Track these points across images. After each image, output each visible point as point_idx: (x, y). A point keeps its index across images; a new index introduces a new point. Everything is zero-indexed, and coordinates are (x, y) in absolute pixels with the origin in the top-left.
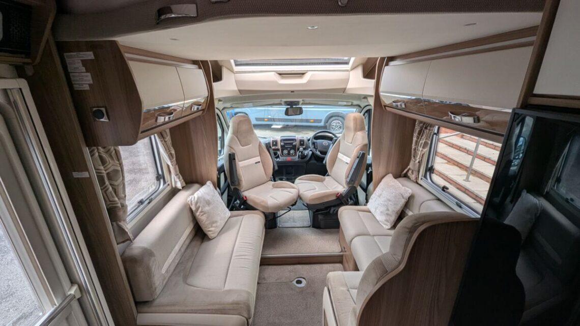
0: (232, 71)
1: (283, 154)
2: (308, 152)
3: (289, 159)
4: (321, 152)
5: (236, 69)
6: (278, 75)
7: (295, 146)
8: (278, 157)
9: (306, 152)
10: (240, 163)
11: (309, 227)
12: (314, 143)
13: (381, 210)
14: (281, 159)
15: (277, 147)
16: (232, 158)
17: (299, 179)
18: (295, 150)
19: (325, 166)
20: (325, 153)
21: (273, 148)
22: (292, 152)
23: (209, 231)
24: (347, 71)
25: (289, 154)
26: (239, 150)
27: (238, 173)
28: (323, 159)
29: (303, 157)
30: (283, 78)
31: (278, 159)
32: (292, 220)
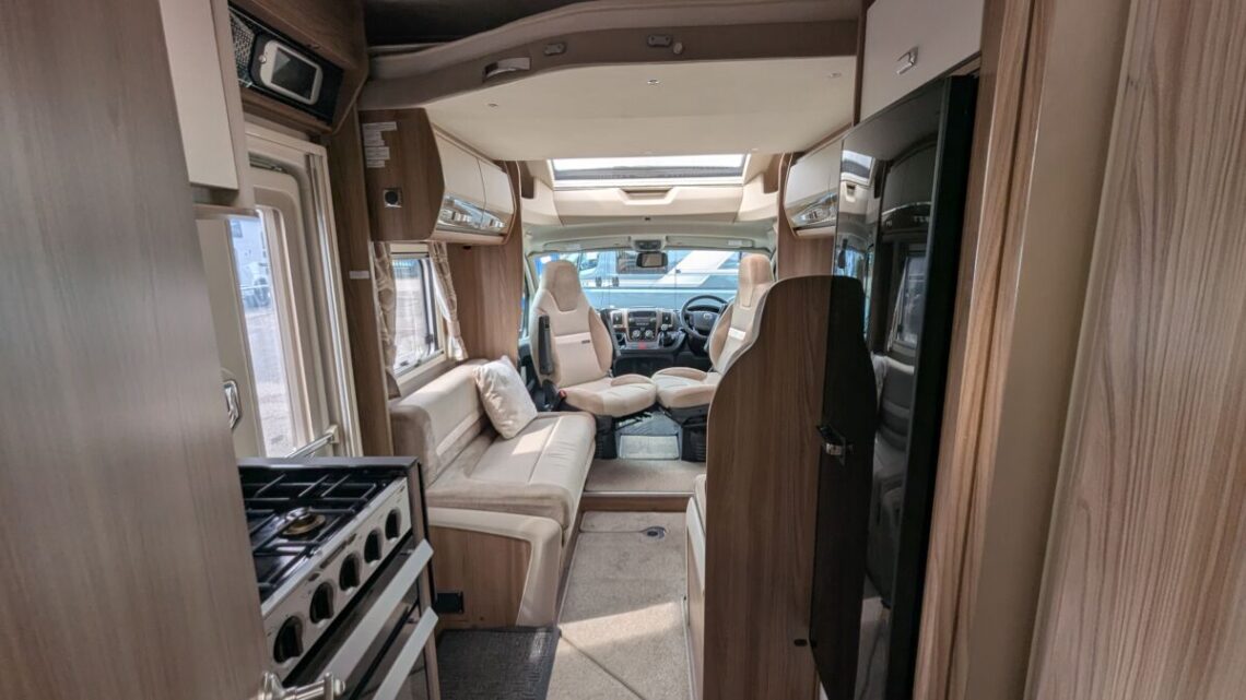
0: (549, 186)
1: (631, 338)
2: (679, 336)
3: (642, 345)
4: (701, 331)
5: (556, 184)
6: (624, 194)
7: (655, 323)
8: (622, 343)
9: (673, 335)
10: (557, 338)
11: (677, 459)
12: (687, 317)
14: (629, 346)
15: (621, 326)
16: (543, 324)
17: (660, 374)
18: (654, 331)
19: (706, 354)
20: (706, 333)
21: (615, 326)
22: (648, 333)
23: (504, 425)
24: (740, 185)
25: (642, 338)
26: (557, 316)
27: (553, 352)
28: (704, 342)
29: (668, 342)
30: (633, 198)
31: (623, 347)
32: (645, 450)
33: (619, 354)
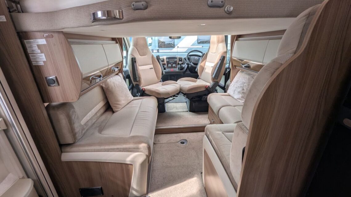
1: (168, 67)
2: (185, 66)
3: (172, 70)
4: (194, 64)
7: (176, 61)
8: (165, 69)
9: (183, 66)
10: (139, 67)
11: (188, 111)
12: (189, 59)
13: (238, 91)
14: (167, 70)
15: (164, 63)
16: (134, 61)
17: (180, 80)
18: (176, 64)
19: (197, 73)
20: (197, 64)
21: (162, 63)
22: (174, 65)
25: (172, 67)
26: (139, 58)
27: (138, 72)
28: (196, 68)
29: (182, 68)
32: (175, 108)
33: (164, 73)
